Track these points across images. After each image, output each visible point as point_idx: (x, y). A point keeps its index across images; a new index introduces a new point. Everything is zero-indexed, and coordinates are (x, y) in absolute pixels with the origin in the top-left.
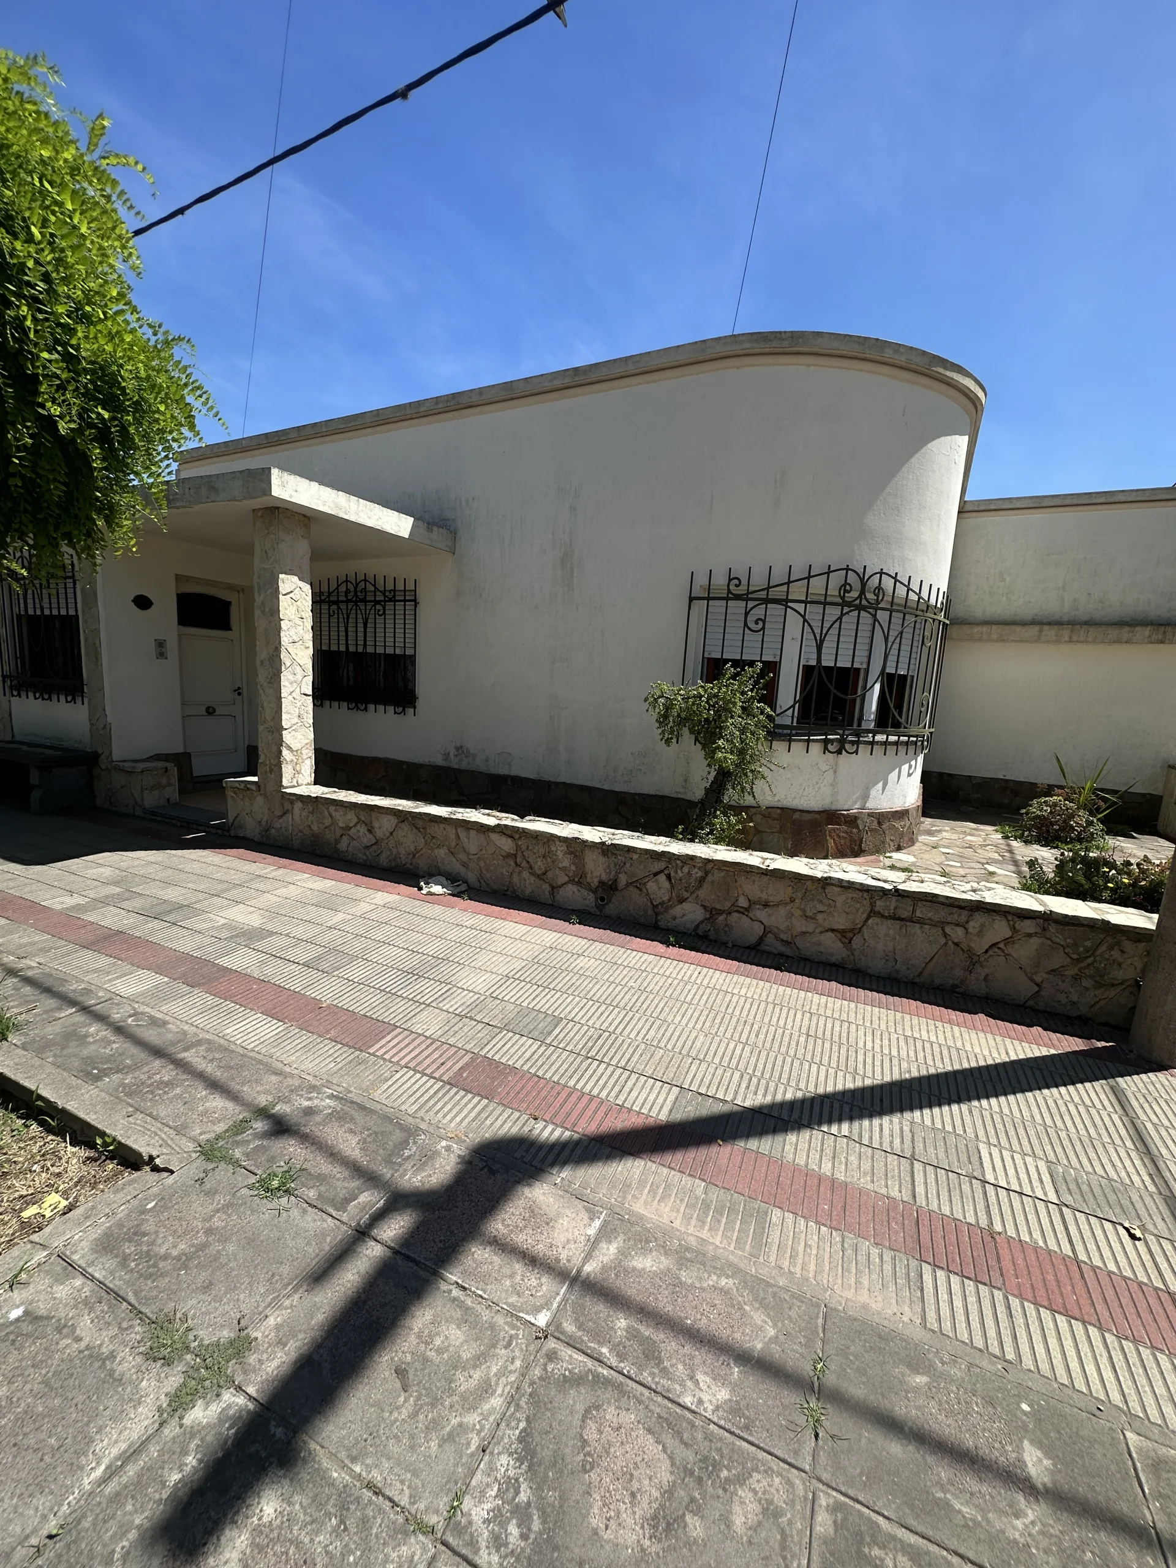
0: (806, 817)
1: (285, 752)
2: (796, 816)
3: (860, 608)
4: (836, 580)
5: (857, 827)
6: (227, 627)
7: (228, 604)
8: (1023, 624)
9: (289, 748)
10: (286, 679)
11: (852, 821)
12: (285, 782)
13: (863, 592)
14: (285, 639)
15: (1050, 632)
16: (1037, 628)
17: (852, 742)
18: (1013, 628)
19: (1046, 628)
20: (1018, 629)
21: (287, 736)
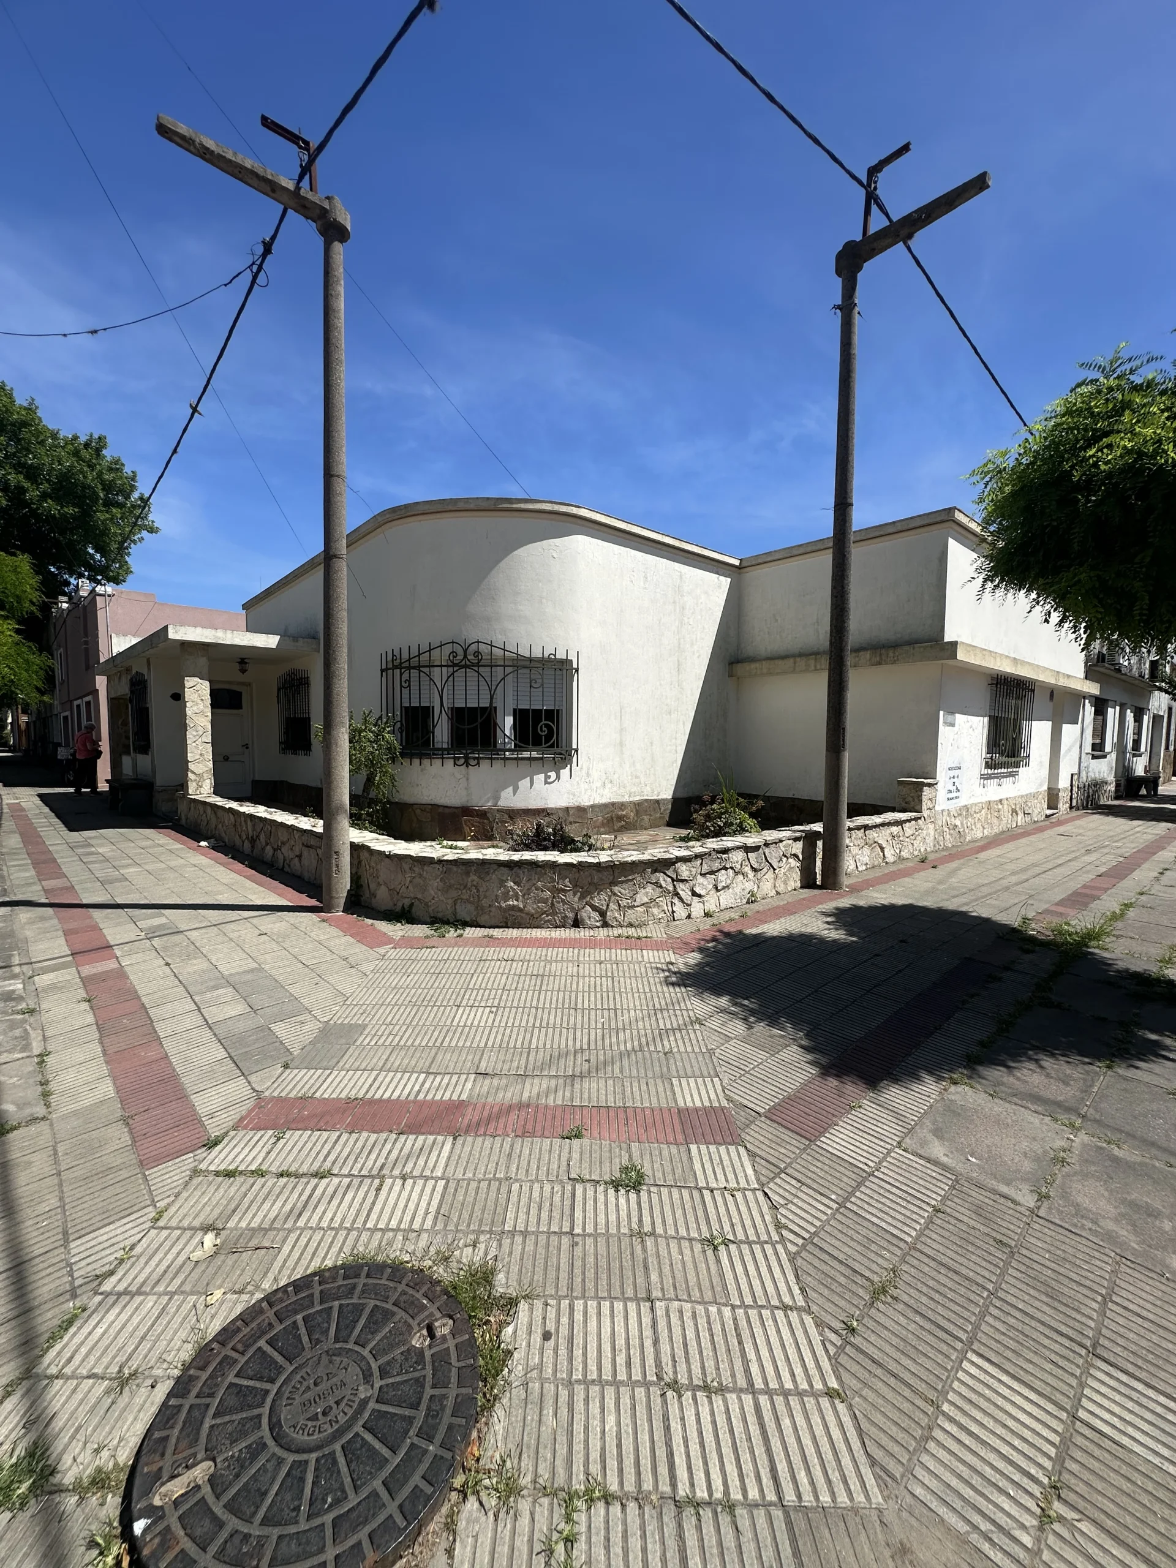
0: (447, 811)
1: (190, 775)
2: (440, 810)
3: (466, 667)
4: (447, 649)
5: (488, 819)
6: (241, 708)
7: (240, 694)
8: (784, 657)
9: (193, 773)
10: (190, 736)
11: (483, 814)
12: (190, 792)
13: (465, 656)
14: (189, 712)
15: (801, 663)
16: (792, 660)
17: (474, 758)
18: (776, 662)
19: (798, 659)
20: (780, 662)
21: (191, 766)
